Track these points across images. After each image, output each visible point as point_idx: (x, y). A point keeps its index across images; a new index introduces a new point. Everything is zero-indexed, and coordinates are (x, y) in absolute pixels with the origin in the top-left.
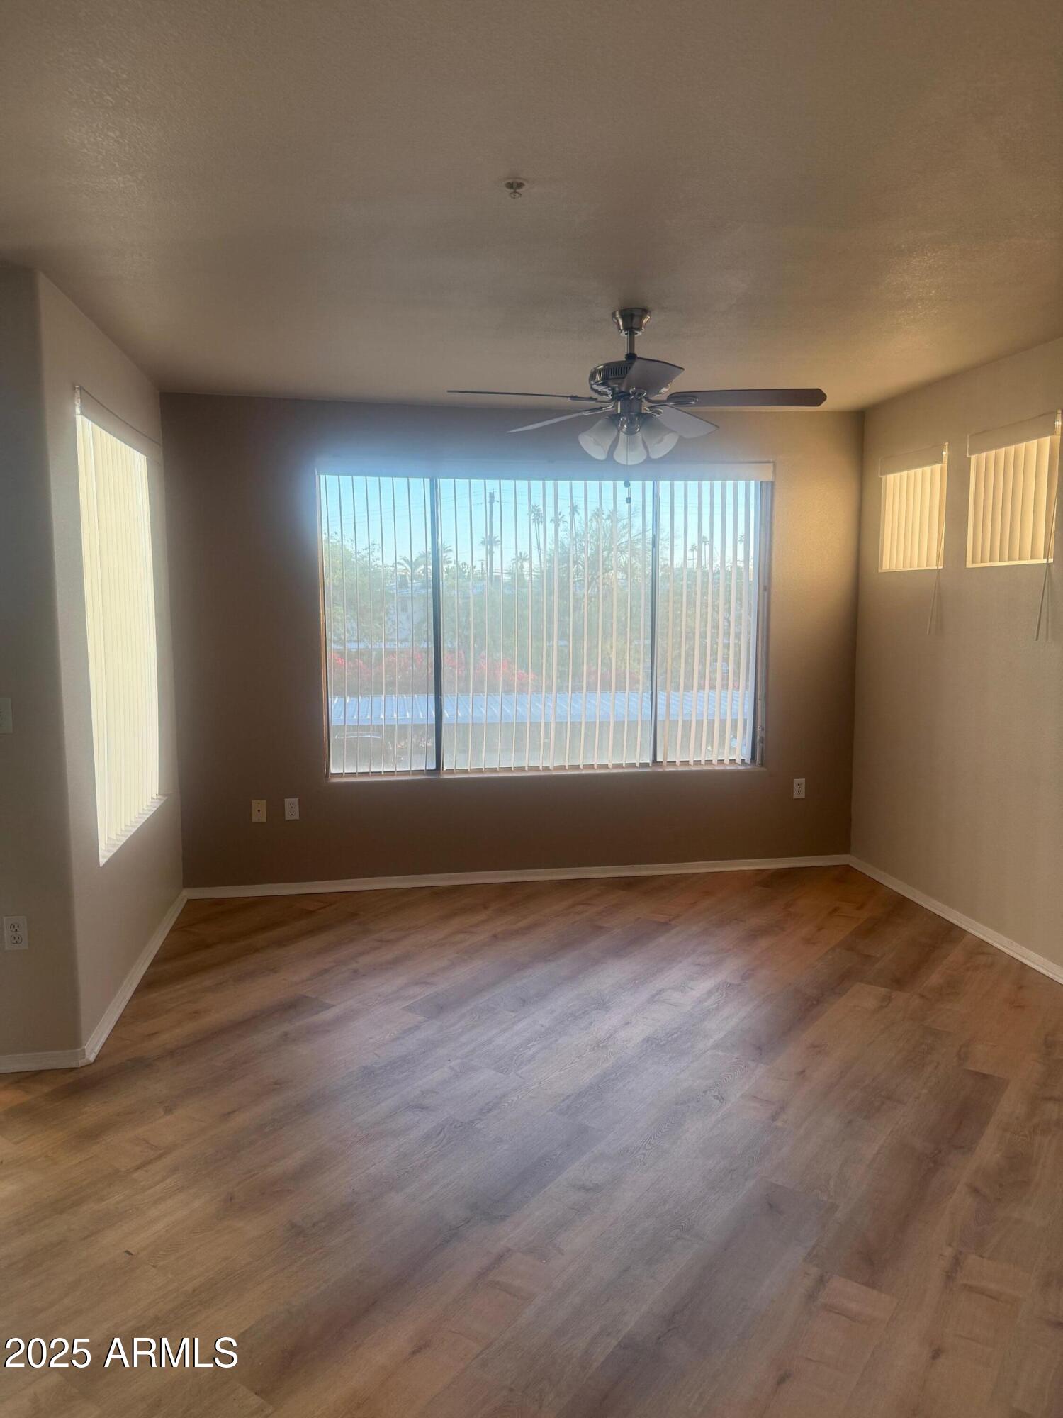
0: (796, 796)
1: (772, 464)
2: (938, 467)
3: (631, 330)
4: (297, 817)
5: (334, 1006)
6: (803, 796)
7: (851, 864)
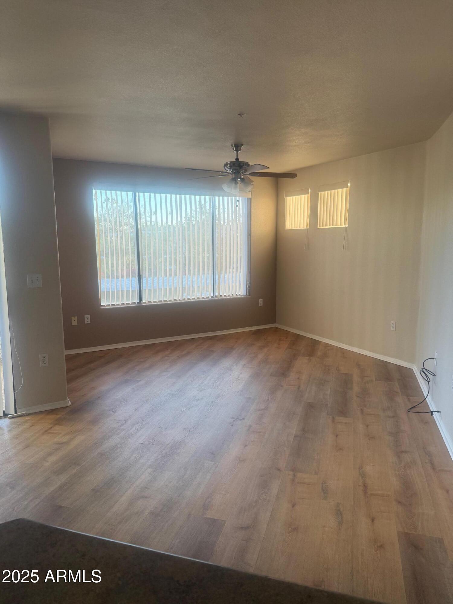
0: (260, 305)
1: (250, 192)
2: (306, 196)
3: (237, 151)
4: (89, 322)
5: (140, 381)
6: (262, 305)
7: (276, 327)
